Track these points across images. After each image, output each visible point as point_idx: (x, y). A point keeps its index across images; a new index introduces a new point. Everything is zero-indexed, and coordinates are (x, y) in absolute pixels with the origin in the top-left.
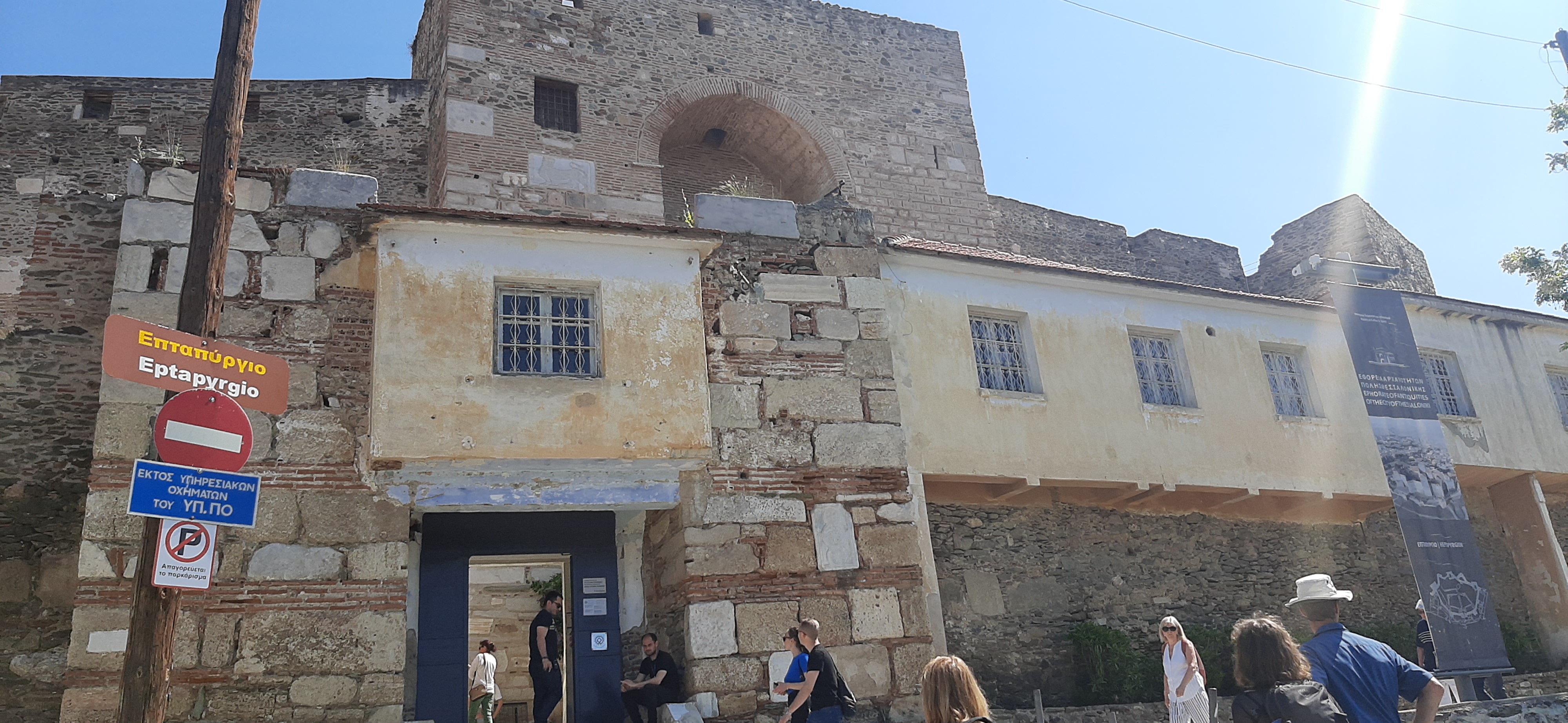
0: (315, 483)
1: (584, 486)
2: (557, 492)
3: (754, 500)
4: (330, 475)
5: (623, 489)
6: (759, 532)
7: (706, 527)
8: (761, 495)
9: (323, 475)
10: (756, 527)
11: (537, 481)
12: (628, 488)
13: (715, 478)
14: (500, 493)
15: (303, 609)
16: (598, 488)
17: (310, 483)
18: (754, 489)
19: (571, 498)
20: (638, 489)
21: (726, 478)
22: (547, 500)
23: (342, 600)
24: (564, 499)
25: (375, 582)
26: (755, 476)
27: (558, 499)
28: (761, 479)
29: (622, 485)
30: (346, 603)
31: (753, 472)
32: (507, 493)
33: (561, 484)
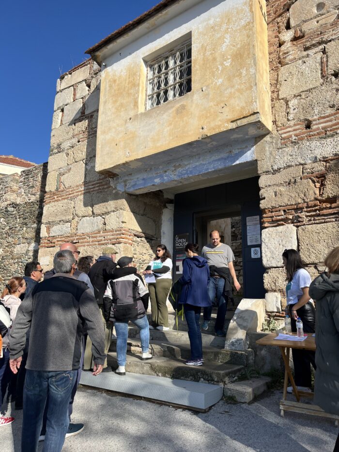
0: (96, 189)
3: (315, 143)
4: (101, 184)
7: (275, 172)
8: (321, 138)
9: (98, 185)
10: (316, 164)
13: (283, 136)
17: (94, 189)
18: (314, 135)
21: (291, 133)
25: (113, 231)
26: (316, 124)
28: (321, 126)
31: (314, 123)
32: (161, 177)
33: (186, 165)
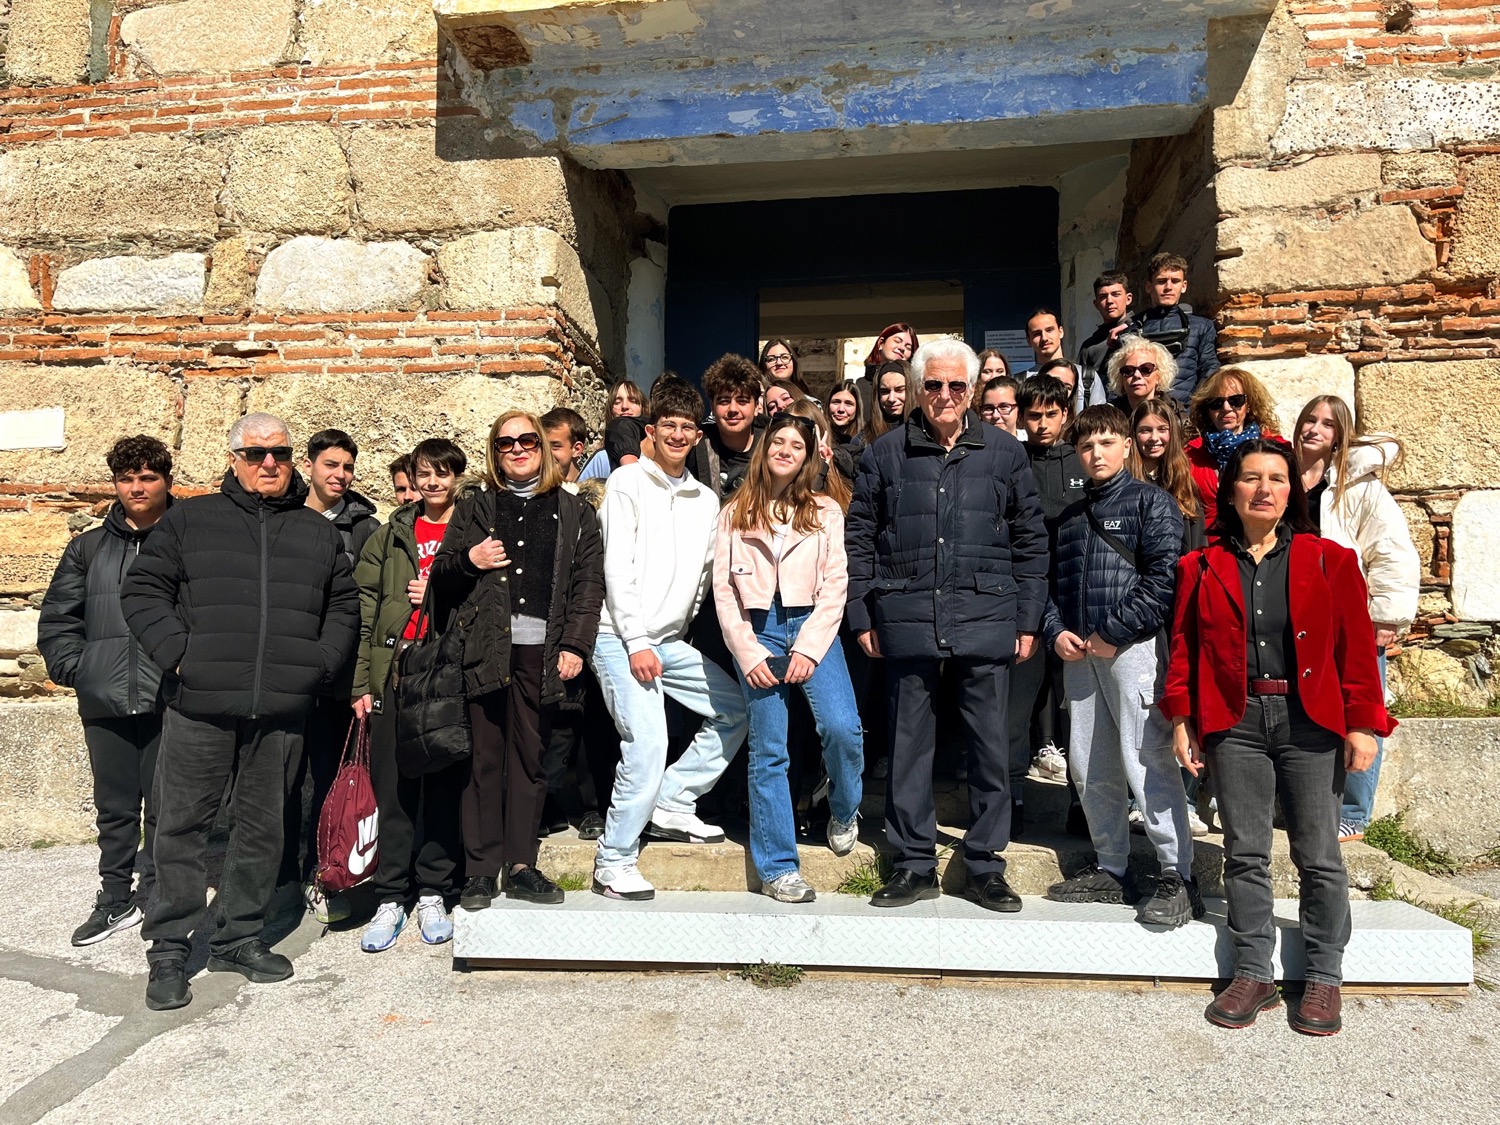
0: (372, 106)
1: (952, 78)
2: (884, 95)
3: (1426, 87)
4: (402, 90)
5: (1051, 78)
6: (1439, 172)
7: (1279, 162)
8: (1448, 73)
9: (387, 89)
10: (1430, 160)
11: (836, 70)
12: (1066, 75)
13: (1313, 36)
14: (751, 107)
15: (354, 370)
16: (986, 80)
17: (363, 107)
18: (1423, 58)
19: (920, 109)
20: (1092, 75)
21: (1342, 33)
22: (860, 116)
23: (426, 353)
24: (903, 114)
25: (491, 314)
26: (1432, 22)
27: (887, 112)
28: (1448, 31)
29: (1049, 68)
30: (434, 361)
31: (1424, 14)
32: (765, 103)
33: (895, 76)
